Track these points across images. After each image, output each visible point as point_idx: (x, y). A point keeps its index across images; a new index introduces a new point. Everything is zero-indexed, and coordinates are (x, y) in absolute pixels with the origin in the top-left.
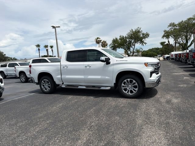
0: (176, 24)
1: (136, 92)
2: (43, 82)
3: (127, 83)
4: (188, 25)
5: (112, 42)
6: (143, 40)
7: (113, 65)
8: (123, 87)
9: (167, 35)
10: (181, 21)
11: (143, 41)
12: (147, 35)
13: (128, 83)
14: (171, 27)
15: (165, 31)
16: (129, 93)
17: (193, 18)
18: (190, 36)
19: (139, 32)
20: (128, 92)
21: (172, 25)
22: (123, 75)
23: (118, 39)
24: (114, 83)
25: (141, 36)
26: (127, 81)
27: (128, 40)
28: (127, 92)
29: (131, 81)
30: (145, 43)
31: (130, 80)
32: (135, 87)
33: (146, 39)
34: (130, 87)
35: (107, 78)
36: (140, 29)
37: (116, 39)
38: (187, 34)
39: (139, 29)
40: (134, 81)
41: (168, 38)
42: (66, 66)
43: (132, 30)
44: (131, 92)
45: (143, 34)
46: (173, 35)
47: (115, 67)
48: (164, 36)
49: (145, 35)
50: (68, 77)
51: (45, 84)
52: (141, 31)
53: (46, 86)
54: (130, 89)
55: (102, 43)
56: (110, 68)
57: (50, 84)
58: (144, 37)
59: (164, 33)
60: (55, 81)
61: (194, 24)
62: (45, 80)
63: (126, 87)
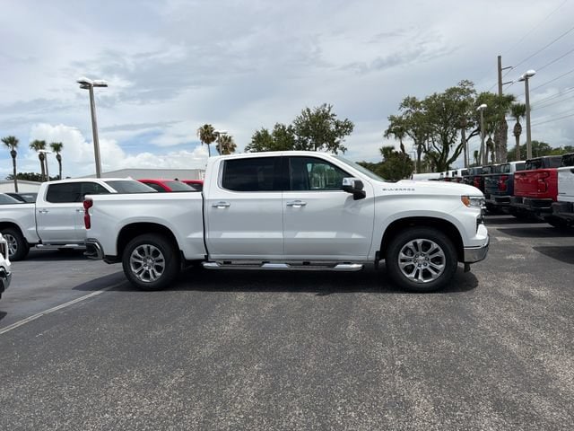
0: (420, 101)
1: (439, 275)
2: (136, 252)
3: (414, 251)
4: (447, 107)
5: (253, 142)
6: (338, 139)
7: (375, 200)
8: (403, 261)
9: (398, 129)
11: (338, 142)
12: (347, 127)
13: (417, 250)
14: (408, 109)
15: (392, 118)
16: (420, 278)
17: (458, 89)
18: (455, 134)
19: (326, 116)
20: (417, 276)
21: (411, 103)
22: (402, 230)
23: (270, 133)
24: (377, 252)
25: (333, 127)
26: (415, 244)
27: (296, 138)
28: (413, 275)
29: (426, 246)
30: (343, 149)
31: (424, 243)
32: (438, 260)
33: (346, 137)
34: (421, 262)
35: (355, 236)
37: (266, 132)
38: (445, 128)
39: (327, 109)
40: (435, 246)
41: (400, 138)
42: (222, 203)
43: (308, 110)
44: (426, 274)
45: (337, 125)
46: (413, 131)
47: (380, 205)
48: (389, 132)
49: (342, 126)
50: (227, 235)
51: (145, 260)
52: (334, 115)
53: (145, 266)
54: (423, 267)
55: (220, 141)
56: (365, 208)
57: (161, 261)
58: (339, 132)
59: (390, 123)
60: (180, 248)
61: (464, 105)
62: (145, 246)
63: (411, 261)
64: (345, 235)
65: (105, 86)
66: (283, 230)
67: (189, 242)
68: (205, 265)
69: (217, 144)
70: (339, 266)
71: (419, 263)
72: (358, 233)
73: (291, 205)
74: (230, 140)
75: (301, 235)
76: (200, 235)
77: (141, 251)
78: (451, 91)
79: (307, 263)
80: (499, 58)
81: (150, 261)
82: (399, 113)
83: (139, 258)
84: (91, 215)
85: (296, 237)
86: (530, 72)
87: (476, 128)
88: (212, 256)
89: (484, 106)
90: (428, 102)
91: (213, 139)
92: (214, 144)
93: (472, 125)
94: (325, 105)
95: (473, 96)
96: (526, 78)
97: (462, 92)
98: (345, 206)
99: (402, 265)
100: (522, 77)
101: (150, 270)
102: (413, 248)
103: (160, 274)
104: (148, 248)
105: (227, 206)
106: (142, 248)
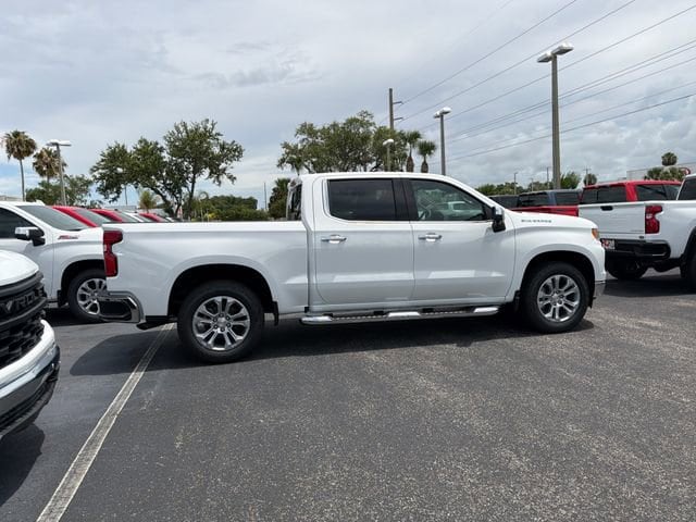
0: (317, 128)
1: (574, 312)
2: (202, 308)
3: (552, 288)
4: (346, 139)
5: (103, 161)
6: (223, 165)
7: (515, 232)
8: (542, 299)
9: (295, 158)
10: (331, 123)
11: (225, 169)
12: (235, 151)
13: (555, 288)
14: (305, 137)
15: (286, 146)
16: (557, 317)
17: (357, 120)
19: (207, 135)
20: (554, 315)
21: (307, 129)
23: (129, 149)
24: (517, 292)
25: (216, 150)
26: (553, 280)
27: (167, 159)
28: (550, 315)
29: (563, 283)
30: (232, 178)
31: (561, 280)
32: (573, 297)
33: (235, 163)
34: (557, 300)
35: (494, 274)
36: (213, 125)
37: (123, 151)
38: (345, 162)
39: (209, 126)
41: (298, 170)
42: (335, 235)
43: (185, 126)
44: (562, 313)
45: (223, 147)
46: (312, 162)
48: (283, 161)
49: (228, 150)
51: (215, 320)
52: (219, 134)
53: (216, 327)
54: (559, 305)
57: (244, 318)
58: (226, 155)
59: (283, 151)
60: (274, 300)
61: (365, 139)
62: (219, 299)
63: (546, 299)
64: (484, 274)
66: (412, 269)
67: (286, 289)
68: (304, 319)
69: (35, 160)
70: (477, 310)
71: (555, 303)
72: (498, 270)
73: (424, 239)
74: (56, 156)
75: (436, 275)
76: (303, 279)
77: (212, 307)
78: (352, 122)
80: (391, 90)
81: (223, 319)
82: (296, 141)
83: (208, 318)
84: (118, 254)
85: (430, 277)
86: (446, 109)
87: (374, 164)
88: (315, 308)
89: (391, 140)
90: (324, 131)
91: (29, 153)
93: (370, 161)
94: (207, 121)
95: (372, 128)
96: (441, 116)
97: (363, 124)
99: (540, 304)
100: (438, 113)
101: (225, 333)
102: (551, 285)
103: (241, 338)
104: (224, 301)
105: (341, 240)
106: (213, 303)
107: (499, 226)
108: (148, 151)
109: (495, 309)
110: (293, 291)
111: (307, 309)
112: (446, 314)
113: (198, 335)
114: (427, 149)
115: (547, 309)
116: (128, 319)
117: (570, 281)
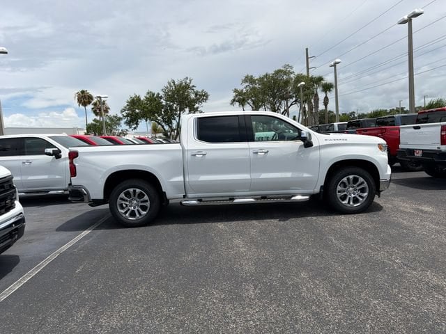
0: (256, 78)
1: (364, 200)
2: (122, 195)
3: (347, 184)
4: (275, 83)
5: (128, 105)
6: (197, 105)
7: (320, 147)
8: (340, 191)
9: (241, 99)
10: (264, 74)
11: (198, 108)
12: (204, 95)
13: (349, 184)
14: (247, 84)
15: (236, 91)
17: (282, 71)
18: (280, 104)
19: (187, 87)
21: (249, 79)
23: (142, 98)
24: (321, 187)
25: (193, 96)
26: (348, 179)
27: (164, 103)
28: (346, 202)
29: (355, 180)
31: (354, 178)
32: (363, 190)
33: (204, 104)
34: (352, 192)
35: (306, 175)
36: (190, 81)
37: (138, 99)
38: (274, 99)
39: (188, 81)
41: (243, 106)
42: (199, 151)
43: (174, 82)
45: (196, 94)
46: (252, 100)
47: (323, 151)
48: (234, 100)
49: (200, 95)
50: (204, 178)
51: (130, 202)
52: (194, 86)
53: (131, 206)
54: (353, 196)
55: (95, 104)
56: (313, 154)
57: (147, 201)
58: (198, 99)
59: (234, 94)
60: (163, 190)
61: (287, 83)
62: (131, 190)
63: (344, 191)
64: (300, 175)
65: (6, 53)
66: (250, 172)
67: (171, 184)
68: (184, 202)
69: (93, 107)
70: (293, 198)
71: (351, 194)
72: (308, 172)
73: (257, 153)
74: (104, 103)
75: (264, 176)
76: (181, 178)
77: (127, 194)
78: (278, 72)
79: (264, 197)
80: (307, 49)
81: (135, 202)
82: (242, 87)
83: (127, 201)
84: (76, 165)
85: (262, 177)
86: (337, 60)
87: (294, 99)
88: (190, 195)
89: (303, 83)
90: (261, 80)
91: (89, 103)
92: (90, 107)
93: (291, 97)
94: (187, 78)
95: (292, 76)
96: (335, 65)
97: (285, 73)
98: (299, 152)
99: (339, 195)
100: (332, 63)
101: (136, 210)
102: (347, 182)
103: (145, 213)
104: (135, 191)
105: (204, 155)
106: (128, 192)
107: (308, 144)
108: (153, 98)
109: (307, 197)
110: (175, 185)
111: (184, 196)
112: (275, 200)
113: (120, 211)
114: (327, 88)
115: (344, 198)
116: (82, 200)
117: (361, 180)
